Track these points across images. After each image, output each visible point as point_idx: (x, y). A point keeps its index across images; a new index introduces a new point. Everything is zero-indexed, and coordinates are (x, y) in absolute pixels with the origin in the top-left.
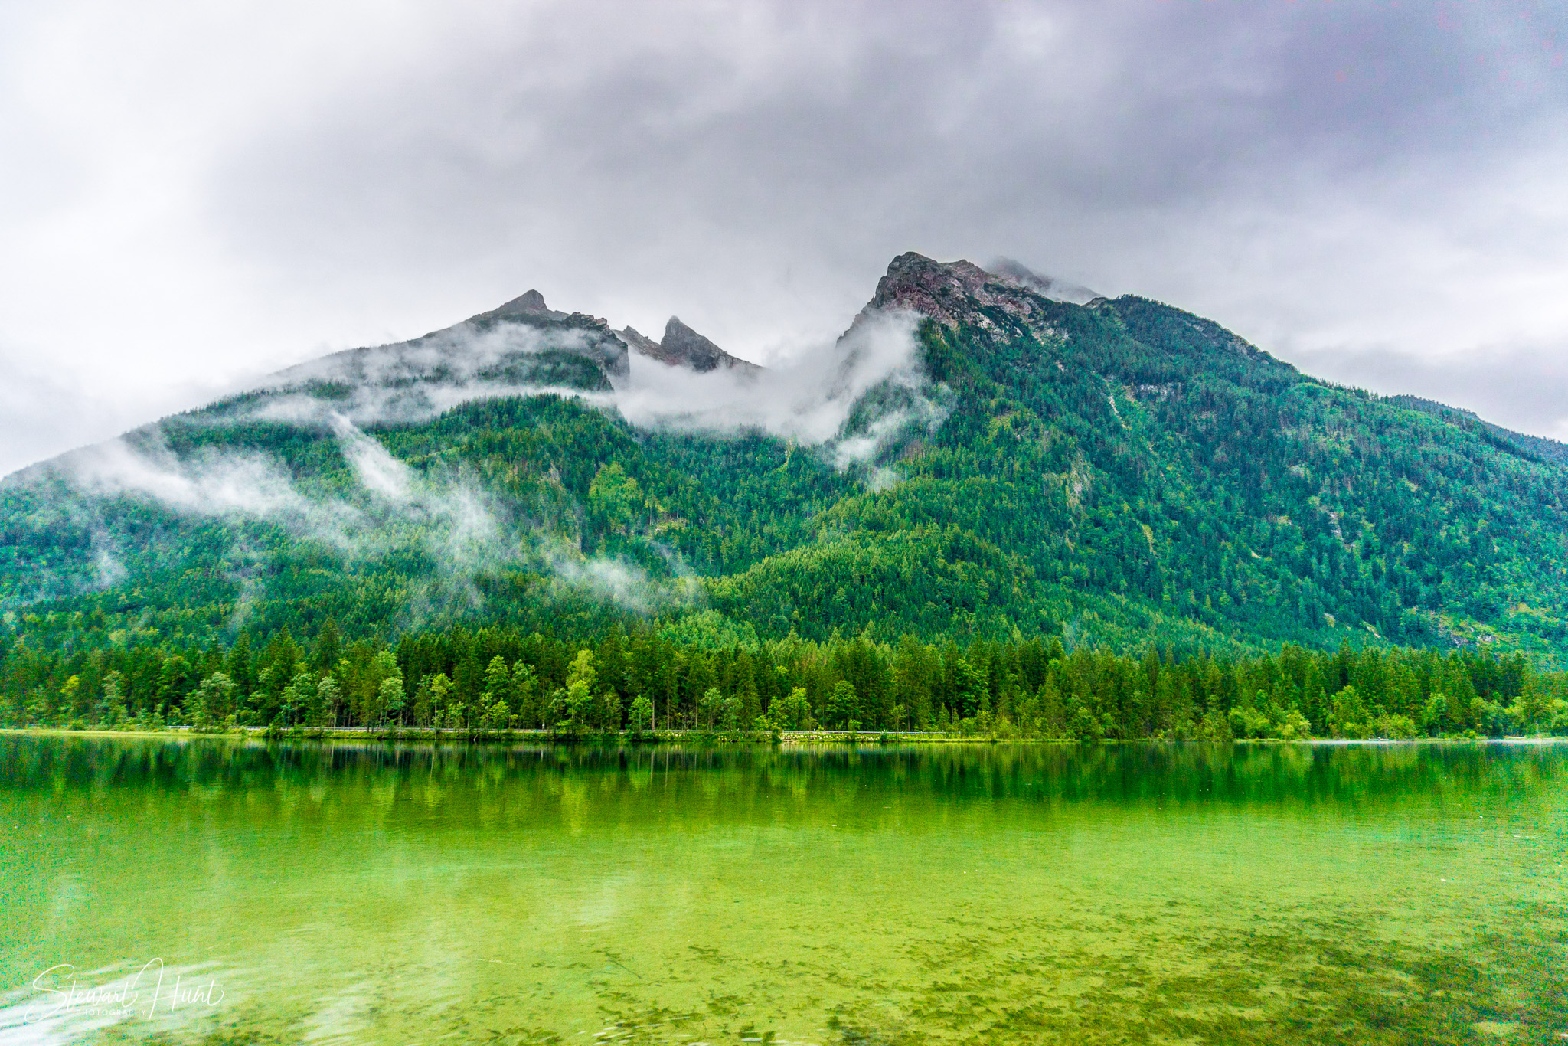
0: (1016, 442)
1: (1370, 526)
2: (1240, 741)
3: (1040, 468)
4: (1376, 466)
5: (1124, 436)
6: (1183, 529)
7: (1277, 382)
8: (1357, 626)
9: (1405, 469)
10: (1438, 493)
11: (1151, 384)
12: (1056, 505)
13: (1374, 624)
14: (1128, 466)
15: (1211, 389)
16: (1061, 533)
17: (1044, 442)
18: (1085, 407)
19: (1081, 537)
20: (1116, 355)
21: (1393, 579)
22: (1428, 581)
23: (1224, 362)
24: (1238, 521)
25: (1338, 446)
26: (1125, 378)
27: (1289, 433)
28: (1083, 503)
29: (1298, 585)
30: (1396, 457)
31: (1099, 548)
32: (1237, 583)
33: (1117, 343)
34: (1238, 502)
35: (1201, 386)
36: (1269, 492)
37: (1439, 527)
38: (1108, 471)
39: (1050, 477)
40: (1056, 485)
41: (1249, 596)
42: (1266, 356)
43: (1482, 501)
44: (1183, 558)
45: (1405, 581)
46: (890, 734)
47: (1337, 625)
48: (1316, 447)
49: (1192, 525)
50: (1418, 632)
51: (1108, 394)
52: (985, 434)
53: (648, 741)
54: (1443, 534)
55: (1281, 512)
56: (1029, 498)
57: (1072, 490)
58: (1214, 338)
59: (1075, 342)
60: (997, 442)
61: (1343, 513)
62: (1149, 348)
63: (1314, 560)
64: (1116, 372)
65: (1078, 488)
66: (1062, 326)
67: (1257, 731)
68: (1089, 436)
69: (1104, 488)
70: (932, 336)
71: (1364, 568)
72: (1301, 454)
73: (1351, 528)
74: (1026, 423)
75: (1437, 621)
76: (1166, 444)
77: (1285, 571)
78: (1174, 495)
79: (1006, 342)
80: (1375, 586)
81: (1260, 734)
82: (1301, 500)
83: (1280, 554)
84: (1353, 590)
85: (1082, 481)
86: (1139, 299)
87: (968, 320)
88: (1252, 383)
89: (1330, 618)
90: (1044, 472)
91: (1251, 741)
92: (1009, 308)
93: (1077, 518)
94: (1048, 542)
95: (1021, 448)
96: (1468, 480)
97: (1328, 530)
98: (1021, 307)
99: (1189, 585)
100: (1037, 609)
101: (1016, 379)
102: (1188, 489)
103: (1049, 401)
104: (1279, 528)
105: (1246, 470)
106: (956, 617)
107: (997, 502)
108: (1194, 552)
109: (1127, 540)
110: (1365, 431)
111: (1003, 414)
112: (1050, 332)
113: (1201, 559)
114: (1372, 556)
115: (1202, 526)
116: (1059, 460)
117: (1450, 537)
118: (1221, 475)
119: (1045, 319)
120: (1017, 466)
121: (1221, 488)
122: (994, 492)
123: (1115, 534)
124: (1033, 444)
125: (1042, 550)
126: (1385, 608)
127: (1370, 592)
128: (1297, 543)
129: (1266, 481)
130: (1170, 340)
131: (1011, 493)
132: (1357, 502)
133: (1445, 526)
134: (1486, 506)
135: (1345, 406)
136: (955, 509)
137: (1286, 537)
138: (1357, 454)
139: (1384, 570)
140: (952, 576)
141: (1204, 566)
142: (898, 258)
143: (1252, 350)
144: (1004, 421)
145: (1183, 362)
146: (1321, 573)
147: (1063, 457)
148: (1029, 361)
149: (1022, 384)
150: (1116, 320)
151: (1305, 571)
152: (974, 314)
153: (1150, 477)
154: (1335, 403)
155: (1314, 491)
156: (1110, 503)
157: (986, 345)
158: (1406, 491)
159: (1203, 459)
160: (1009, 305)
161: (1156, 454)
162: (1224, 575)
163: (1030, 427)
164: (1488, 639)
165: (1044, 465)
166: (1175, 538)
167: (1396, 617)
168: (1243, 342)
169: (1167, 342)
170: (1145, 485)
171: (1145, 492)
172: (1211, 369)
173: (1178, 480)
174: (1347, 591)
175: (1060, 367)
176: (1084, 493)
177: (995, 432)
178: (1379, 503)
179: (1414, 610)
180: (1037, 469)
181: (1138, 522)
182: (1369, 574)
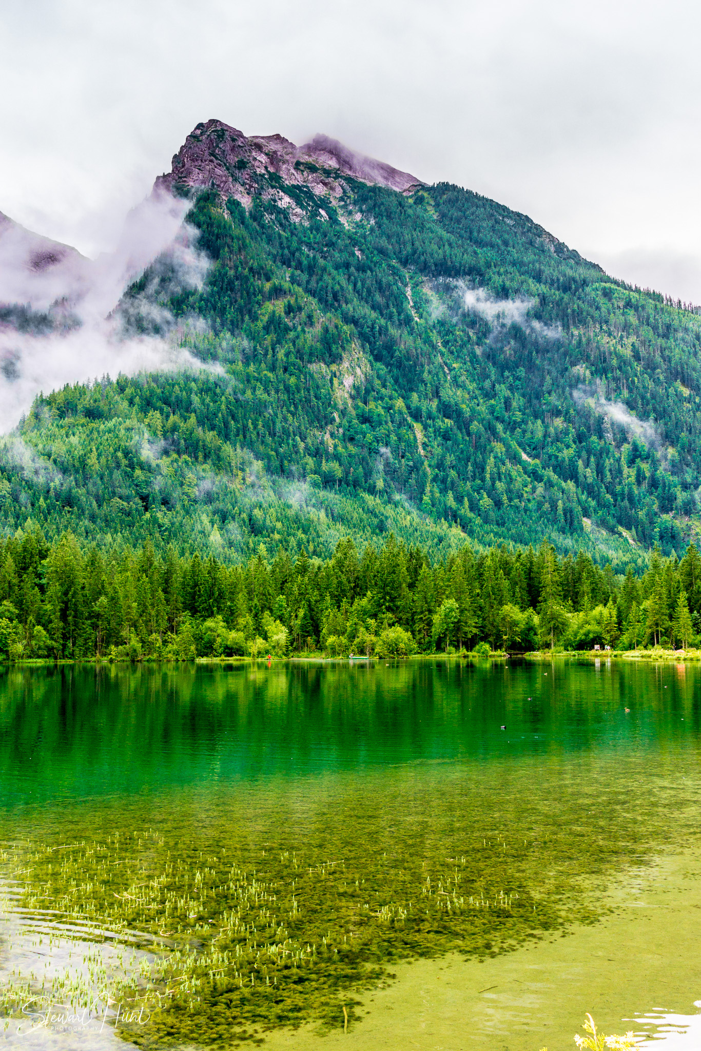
0: (287, 329)
2: (203, 661)
3: (306, 357)
4: (654, 369)
5: (412, 329)
6: (455, 428)
7: (574, 280)
8: (612, 531)
9: (680, 374)
11: (450, 276)
12: (317, 397)
13: (629, 529)
14: (408, 360)
15: (508, 283)
16: (322, 428)
17: (317, 330)
18: (378, 298)
19: (344, 434)
20: (417, 243)
21: (654, 483)
22: (685, 487)
23: (529, 257)
24: (515, 422)
25: (619, 347)
26: (424, 269)
27: (576, 332)
28: (353, 397)
29: (560, 488)
30: (673, 362)
31: (363, 446)
32: (500, 486)
33: (422, 232)
34: (518, 401)
36: (549, 393)
38: (387, 365)
39: (318, 368)
40: (323, 377)
41: (510, 500)
42: (574, 255)
44: (450, 459)
45: (664, 486)
47: (593, 530)
48: (598, 348)
49: (464, 424)
50: (671, 538)
51: (406, 285)
52: (254, 318)
55: (557, 413)
56: (287, 389)
57: (341, 383)
58: (523, 233)
59: (380, 227)
60: (266, 329)
62: (453, 238)
63: (580, 463)
64: (416, 262)
65: (348, 381)
66: (369, 211)
67: (227, 647)
68: (373, 328)
69: (377, 382)
70: (214, 211)
71: (630, 474)
72: (583, 354)
73: (622, 431)
74: (300, 309)
75: (689, 528)
76: (455, 340)
77: (550, 474)
79: (307, 224)
80: (636, 491)
81: (230, 651)
83: (550, 457)
84: (614, 495)
85: (354, 375)
86: (454, 187)
87: (266, 197)
88: (552, 280)
89: (587, 523)
90: (310, 362)
91: (216, 660)
92: (319, 190)
93: (343, 413)
94: (303, 439)
95: (292, 335)
97: (601, 433)
98: (332, 189)
99: (453, 486)
101: (305, 262)
102: (471, 388)
103: (337, 287)
104: (552, 430)
105: (531, 369)
107: (249, 393)
108: (462, 452)
109: (393, 438)
110: (647, 332)
111: (277, 298)
112: (358, 217)
113: (468, 460)
114: (638, 461)
115: (475, 426)
116: (330, 349)
118: (506, 374)
119: (355, 203)
120: (281, 354)
121: (503, 387)
122: (248, 381)
123: (381, 431)
124: (304, 331)
125: (294, 446)
126: (642, 514)
127: (631, 499)
128: (568, 447)
129: (548, 381)
130: (479, 232)
131: (266, 384)
135: (637, 309)
136: (196, 399)
137: (558, 440)
138: (637, 357)
139: (648, 475)
141: (470, 468)
142: (200, 126)
143: (560, 247)
144: (278, 306)
145: (484, 254)
146: (585, 477)
147: (334, 347)
148: (326, 245)
149: (311, 269)
150: (429, 208)
151: (571, 474)
152: (272, 191)
153: (430, 372)
154: (628, 304)
156: (382, 399)
157: (281, 225)
158: (678, 395)
159: (491, 357)
160: (321, 186)
161: (443, 350)
162: (488, 476)
163: (304, 314)
165: (311, 354)
166: (446, 437)
167: (652, 523)
168: (552, 239)
169: (475, 234)
170: (423, 381)
171: (422, 388)
172: (514, 264)
173: (463, 378)
174: (608, 496)
175: (358, 253)
176: (356, 388)
177: (265, 319)
178: (650, 407)
179: (665, 517)
180: (302, 359)
181: (409, 419)
182: (633, 479)
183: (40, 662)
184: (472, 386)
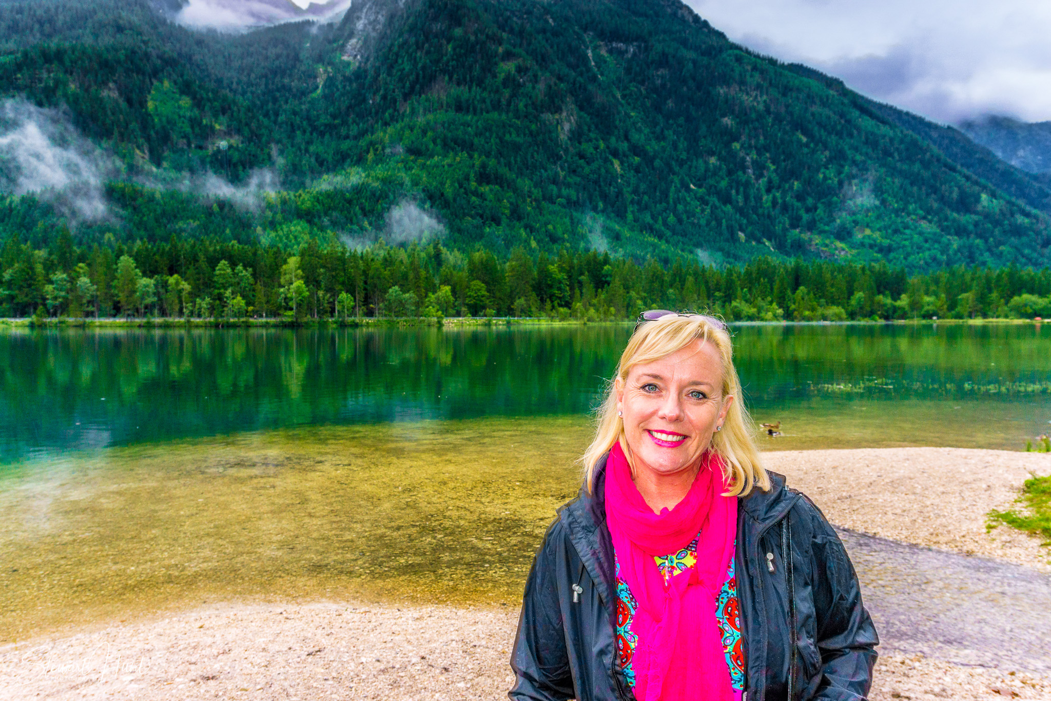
0: (519, 85)
1: (773, 167)
3: (539, 108)
4: (781, 121)
5: (600, 85)
6: (643, 164)
7: (715, 49)
8: (759, 241)
9: (799, 125)
10: (820, 145)
11: (621, 41)
12: (551, 140)
13: (770, 240)
14: (604, 111)
15: (666, 50)
16: (555, 163)
17: (542, 87)
18: (572, 59)
19: (569, 168)
20: (593, 14)
21: (785, 208)
22: (808, 210)
23: (675, 27)
24: (682, 159)
25: (755, 104)
26: (601, 35)
27: (722, 91)
28: (570, 139)
29: (722, 210)
30: (795, 115)
31: (583, 178)
32: (680, 207)
34: (683, 144)
35: (659, 47)
36: (705, 137)
37: (818, 171)
38: (589, 114)
39: (547, 117)
40: (551, 124)
41: (688, 218)
42: (706, 24)
43: (849, 152)
44: (643, 187)
45: (793, 210)
46: (513, 319)
47: (746, 241)
48: (741, 104)
49: (649, 160)
50: (799, 247)
51: (587, 48)
52: (495, 76)
53: (351, 326)
54: (821, 176)
55: (712, 154)
56: (531, 133)
57: (562, 129)
58: (669, 6)
60: (504, 84)
61: (755, 156)
63: (734, 192)
64: (594, 29)
65: (567, 127)
67: (748, 317)
68: (574, 84)
69: (586, 128)
71: (767, 199)
72: (730, 107)
73: (760, 168)
74: (527, 70)
75: (811, 240)
76: (631, 95)
77: (714, 199)
78: (637, 137)
80: (772, 213)
82: (727, 145)
83: (711, 187)
84: (758, 215)
85: (569, 121)
88: (696, 47)
89: (742, 235)
90: (542, 113)
93: (566, 150)
94: (546, 171)
95: (524, 90)
96: (839, 134)
97: (744, 168)
99: (646, 207)
100: (546, 224)
101: (517, 29)
103: (543, 51)
104: (710, 166)
105: (688, 119)
106: (487, 229)
107: (507, 137)
108: (651, 182)
109: (603, 170)
110: (772, 92)
111: (508, 60)
113: (655, 188)
114: (773, 191)
115: (657, 163)
116: (553, 102)
117: (825, 178)
118: (671, 122)
120: (521, 105)
121: (671, 132)
122: (504, 126)
123: (595, 165)
124: (534, 88)
125: (541, 176)
126: (778, 228)
127: (769, 217)
128: (723, 179)
129: (703, 129)
131: (518, 130)
132: (766, 148)
133: (823, 170)
134: (850, 157)
135: (762, 72)
136: (476, 141)
137: (715, 174)
138: (768, 111)
139: (780, 201)
140: (482, 196)
141: (658, 194)
143: (696, 19)
144: (509, 67)
145: (645, 25)
146: (738, 202)
147: (556, 100)
148: (526, 13)
149: (521, 34)
151: (727, 200)
153: (620, 121)
154: (755, 68)
155: (736, 139)
156: (590, 140)
158: (799, 141)
159: (658, 108)
161: (623, 102)
162: (671, 201)
163: (530, 73)
164: (843, 253)
165: (542, 106)
166: (637, 171)
167: (785, 236)
168: (690, 11)
169: (633, 6)
170: (616, 127)
171: (616, 132)
172: (664, 32)
173: (639, 124)
174: (754, 216)
175: (551, 21)
176: (570, 131)
177: (502, 75)
178: (781, 150)
179: (797, 231)
180: (536, 110)
181: (611, 157)
182: (769, 204)
184: (646, 131)
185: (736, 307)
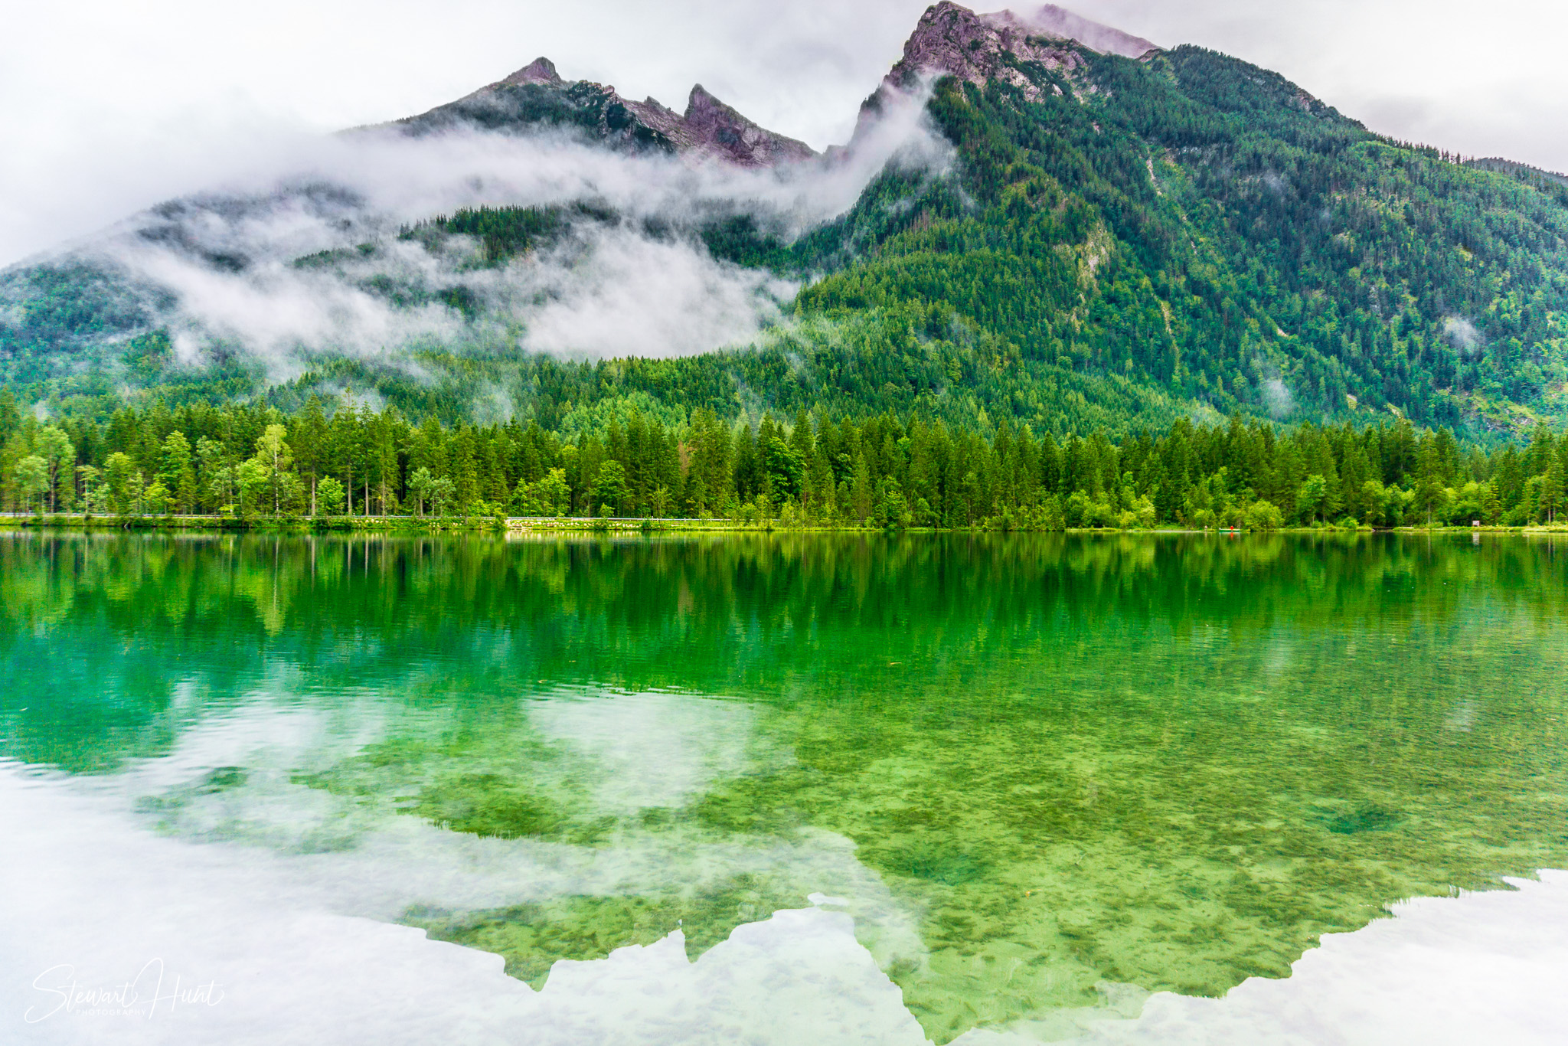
0: (1030, 212)
1: (1412, 299)
2: (1073, 531)
3: (1051, 239)
4: (1430, 233)
5: (1156, 204)
6: (1205, 306)
7: (1337, 142)
8: (1380, 408)
9: (1462, 237)
10: (1495, 262)
11: (1195, 145)
12: (1064, 279)
13: (1399, 405)
14: (1154, 236)
15: (1260, 149)
16: (1068, 310)
17: (1060, 210)
18: (1118, 173)
19: (1090, 315)
20: (1159, 113)
21: (1429, 357)
23: (1282, 119)
24: (1269, 297)
25: (1389, 211)
26: (1168, 140)
27: (1339, 198)
28: (1097, 277)
29: (1321, 364)
30: (1454, 223)
31: (1109, 327)
32: (1255, 363)
33: (1163, 99)
34: (1272, 275)
35: (1249, 146)
36: (1308, 264)
37: (1488, 300)
38: (1131, 243)
39: (1063, 249)
40: (1069, 258)
42: (1332, 111)
43: (1544, 271)
44: (1201, 336)
45: (1441, 358)
46: (654, 522)
47: (1358, 408)
48: (1365, 212)
49: (1213, 299)
50: (1447, 415)
51: (1147, 158)
52: (997, 203)
53: (338, 528)
54: (1493, 308)
55: (1317, 285)
56: (1034, 272)
57: (1086, 264)
58: (1275, 93)
59: (1117, 99)
60: (1010, 212)
61: (1384, 285)
62: (1197, 105)
63: (1344, 337)
64: (1157, 133)
65: (1093, 261)
66: (1105, 83)
67: (1094, 519)
68: (1115, 205)
69: (1122, 261)
70: (952, 95)
71: (1400, 347)
72: (1346, 217)
73: (1392, 301)
74: (1043, 190)
75: (1470, 403)
76: (1202, 213)
77: (1310, 349)
78: (1200, 268)
79: (1041, 101)
80: (1407, 365)
81: (1098, 523)
82: (1341, 271)
83: (1309, 332)
84: (1382, 370)
85: (1099, 254)
86: (1196, 49)
87: (1000, 77)
88: (1309, 142)
89: (1352, 400)
90: (1056, 244)
91: (1085, 530)
92: (1051, 65)
93: (1089, 294)
94: (1051, 320)
95: (1035, 217)
96: (1532, 247)
97: (1366, 304)
98: (1065, 62)
99: (1204, 365)
100: (1013, 390)
101: (1043, 142)
102: (1219, 262)
103: (1077, 165)
104: (1311, 303)
105: (1286, 240)
106: (918, 398)
107: (997, 278)
108: (1213, 330)
109: (1141, 317)
110: (1421, 193)
111: (1019, 181)
112: (1093, 90)
113: (1220, 337)
114: (1411, 332)
115: (1227, 302)
116: (1075, 230)
117: (1499, 310)
118: (1258, 246)
119: (1090, 75)
120: (1026, 237)
121: (1256, 260)
122: (996, 266)
123: (1128, 311)
124: (1047, 213)
125: (1043, 328)
126: (1415, 389)
127: (1401, 372)
128: (1330, 320)
129: (1307, 251)
130: (1225, 95)
131: (1014, 268)
132: (1403, 273)
133: (1496, 300)
134: (1548, 278)
135: (1408, 167)
136: (949, 286)
137: (1318, 313)
138: (1410, 221)
139: (1421, 348)
140: (922, 355)
141: (1222, 345)
142: (930, 9)
143: (1317, 105)
144: (1021, 188)
145: (1233, 120)
146: (1350, 352)
147: (1079, 227)
148: (1063, 122)
149: (1049, 148)
150: (1169, 74)
151: (1333, 349)
152: (1006, 70)
153: (1177, 248)
154: (1398, 163)
155: (1354, 262)
156: (1127, 277)
157: (1016, 105)
158: (1459, 260)
159: (1241, 229)
160: (1052, 60)
161: (1189, 224)
162: (1242, 353)
163: (1046, 195)
164: (1523, 422)
165: (1056, 236)
166: (1195, 314)
167: (1426, 398)
168: (1307, 97)
169: (1221, 98)
170: (1170, 258)
171: (1169, 265)
172: (1264, 127)
173: (1211, 252)
174: (1376, 372)
175: (1096, 128)
176: (1099, 267)
177: (1009, 202)
178: (1426, 274)
179: (1444, 392)
180: (1047, 241)
181: (1156, 298)
182: (1404, 352)
183: (925, 530)
184: (1220, 261)
185: (1075, 502)
